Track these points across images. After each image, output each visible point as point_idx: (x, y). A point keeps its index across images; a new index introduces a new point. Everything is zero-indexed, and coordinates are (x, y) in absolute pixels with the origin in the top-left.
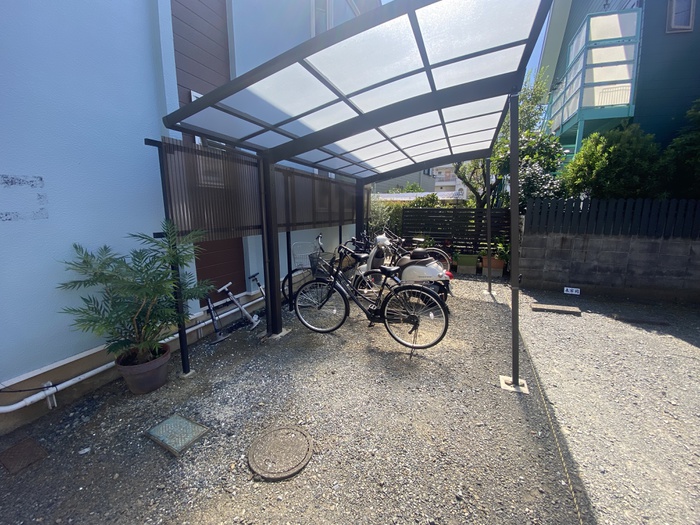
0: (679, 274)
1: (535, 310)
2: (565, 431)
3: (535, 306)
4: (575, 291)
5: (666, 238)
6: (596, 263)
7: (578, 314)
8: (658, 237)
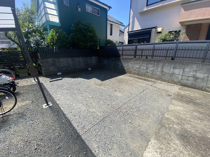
0: (79, 65)
1: (51, 82)
2: (62, 109)
3: (50, 81)
4: (60, 74)
5: (74, 58)
6: (63, 65)
7: (62, 79)
8: (73, 58)
